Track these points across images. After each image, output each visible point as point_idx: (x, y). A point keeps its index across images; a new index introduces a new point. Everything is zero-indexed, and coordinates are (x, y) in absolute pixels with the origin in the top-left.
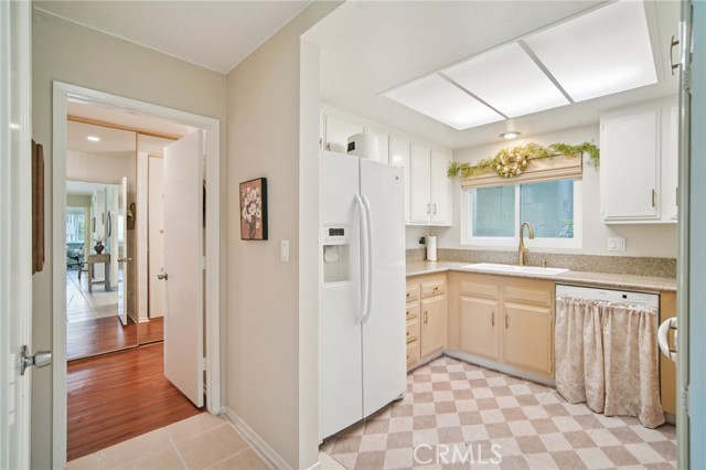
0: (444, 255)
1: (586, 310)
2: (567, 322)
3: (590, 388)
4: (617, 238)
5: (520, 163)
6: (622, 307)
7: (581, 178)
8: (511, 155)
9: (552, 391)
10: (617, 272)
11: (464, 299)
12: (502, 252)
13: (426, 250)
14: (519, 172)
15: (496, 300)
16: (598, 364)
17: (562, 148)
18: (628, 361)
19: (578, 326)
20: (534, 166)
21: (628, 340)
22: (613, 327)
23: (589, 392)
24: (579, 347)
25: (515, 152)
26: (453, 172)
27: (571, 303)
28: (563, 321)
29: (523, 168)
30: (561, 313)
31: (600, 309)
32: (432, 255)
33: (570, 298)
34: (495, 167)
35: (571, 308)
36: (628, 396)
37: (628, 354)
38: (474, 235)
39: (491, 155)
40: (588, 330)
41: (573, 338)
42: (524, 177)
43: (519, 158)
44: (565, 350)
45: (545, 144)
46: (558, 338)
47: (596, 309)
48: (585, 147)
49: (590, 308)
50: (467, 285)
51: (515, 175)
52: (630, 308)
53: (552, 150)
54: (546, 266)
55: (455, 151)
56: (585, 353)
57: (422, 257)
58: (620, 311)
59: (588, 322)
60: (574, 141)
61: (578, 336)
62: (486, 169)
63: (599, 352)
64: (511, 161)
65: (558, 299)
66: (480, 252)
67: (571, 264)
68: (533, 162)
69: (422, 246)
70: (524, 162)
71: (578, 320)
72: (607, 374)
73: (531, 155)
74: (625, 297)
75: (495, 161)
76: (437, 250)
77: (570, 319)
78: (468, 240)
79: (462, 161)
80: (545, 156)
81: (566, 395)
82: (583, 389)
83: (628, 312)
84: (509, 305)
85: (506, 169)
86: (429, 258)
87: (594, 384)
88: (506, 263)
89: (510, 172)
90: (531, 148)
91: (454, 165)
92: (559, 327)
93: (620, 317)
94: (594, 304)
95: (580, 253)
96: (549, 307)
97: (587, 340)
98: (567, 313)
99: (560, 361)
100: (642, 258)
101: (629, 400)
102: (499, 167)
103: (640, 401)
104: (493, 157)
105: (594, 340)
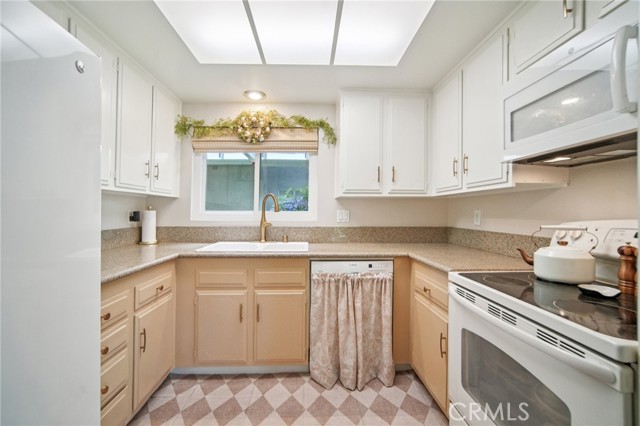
0: (167, 235)
1: (341, 285)
2: (323, 300)
3: (345, 366)
4: (344, 211)
5: (264, 129)
6: (369, 277)
7: (316, 153)
8: (254, 119)
9: (306, 379)
11: (201, 293)
12: (241, 228)
13: (140, 229)
14: (262, 139)
15: (244, 288)
16: (351, 338)
17: (302, 121)
18: (373, 327)
19: (333, 303)
20: (276, 136)
21: (373, 307)
22: (363, 298)
23: (344, 371)
24: (333, 325)
25: (257, 117)
26: (182, 128)
27: (327, 280)
28: (320, 301)
29: (267, 135)
30: (317, 292)
31: (353, 282)
32: (150, 236)
33: (326, 275)
34: (235, 129)
35: (327, 285)
36: (371, 360)
37: (372, 322)
38: (207, 208)
39: (231, 115)
40: (342, 306)
41: (329, 316)
42: (267, 145)
43: (262, 123)
44: (320, 331)
45: (287, 114)
46: (313, 319)
47: (349, 283)
48: (322, 124)
49: (344, 283)
50: (206, 274)
51: (258, 141)
52: (375, 276)
53: (293, 120)
54: (287, 241)
55: (186, 103)
56: (340, 330)
57: (135, 239)
58: (368, 280)
59: (342, 296)
60: (313, 116)
61: (333, 314)
62: (225, 132)
63: (352, 326)
64: (254, 125)
65: (314, 277)
66: (215, 229)
68: (275, 131)
69: (135, 224)
70: (268, 129)
71: (333, 297)
73: (274, 124)
74: (370, 266)
75: (236, 123)
76: (158, 228)
77: (326, 297)
78: (200, 215)
79: (194, 116)
80: (285, 127)
81: (324, 381)
82: (338, 368)
83: (373, 280)
84: (260, 293)
85: (248, 133)
86: (144, 240)
87: (348, 361)
88: (245, 240)
89: (253, 136)
90: (274, 116)
91: (185, 119)
92: (315, 307)
93: (367, 287)
94: (347, 278)
95: (315, 225)
96: (304, 287)
97: (342, 316)
98: (323, 292)
99: (315, 345)
101: (372, 364)
102: (240, 130)
103: (380, 362)
104: (233, 118)
105: (348, 314)
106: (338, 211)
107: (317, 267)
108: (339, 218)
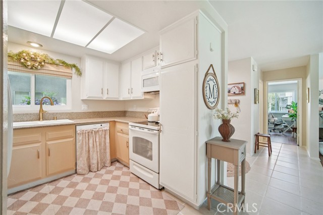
1: (90, 134)
2: (83, 141)
4: (85, 105)
5: (40, 63)
6: (101, 129)
7: (71, 79)
10: (85, 118)
14: (39, 68)
16: (95, 153)
17: (64, 63)
18: (103, 148)
19: (87, 141)
20: (48, 67)
21: (103, 140)
22: (99, 137)
24: (87, 150)
25: (35, 56)
27: (84, 132)
29: (42, 66)
30: (79, 138)
35: (84, 134)
37: (102, 146)
40: (91, 141)
41: (85, 146)
42: (41, 71)
43: (38, 59)
44: (82, 153)
45: (55, 58)
47: (94, 132)
48: (74, 66)
51: (36, 68)
52: (103, 129)
53: (58, 61)
54: (57, 119)
56: (90, 151)
58: (100, 131)
59: (91, 138)
60: (70, 62)
61: (87, 145)
63: (95, 148)
64: (33, 60)
65: (78, 132)
67: (67, 117)
68: (47, 65)
70: (43, 63)
71: (87, 139)
72: (99, 155)
73: (46, 61)
74: (101, 125)
75: (19, 55)
77: (84, 139)
80: (53, 64)
84: (49, 143)
85: (29, 63)
87: (94, 161)
89: (33, 66)
90: (46, 57)
92: (78, 145)
93: (100, 133)
96: (73, 137)
97: (91, 146)
100: (93, 112)
101: (103, 161)
102: (23, 61)
103: (106, 159)
105: (93, 144)
106: (82, 106)
107: (79, 128)
108: (84, 108)
